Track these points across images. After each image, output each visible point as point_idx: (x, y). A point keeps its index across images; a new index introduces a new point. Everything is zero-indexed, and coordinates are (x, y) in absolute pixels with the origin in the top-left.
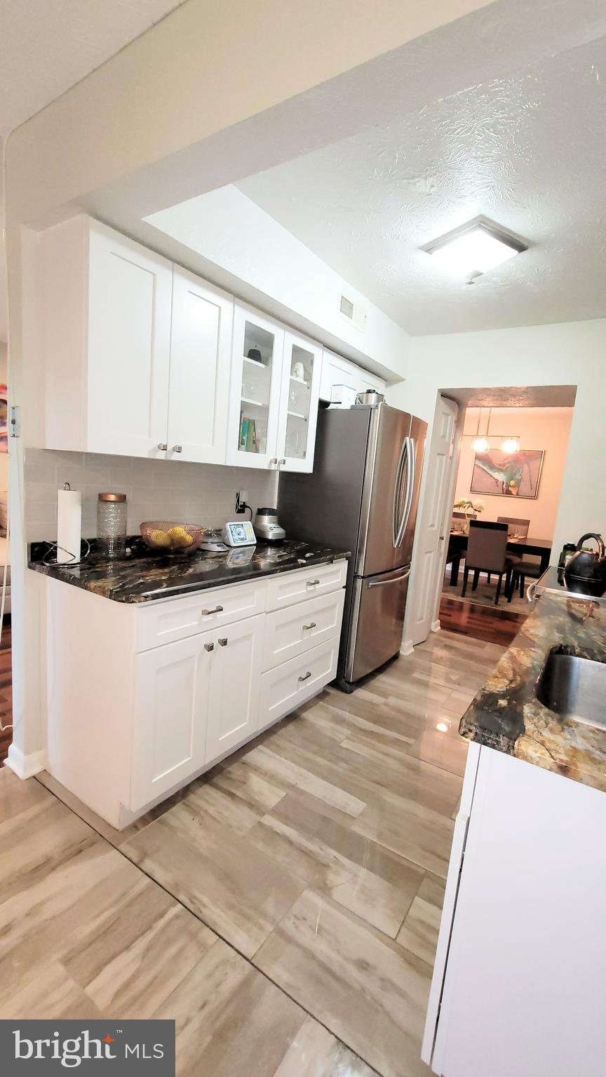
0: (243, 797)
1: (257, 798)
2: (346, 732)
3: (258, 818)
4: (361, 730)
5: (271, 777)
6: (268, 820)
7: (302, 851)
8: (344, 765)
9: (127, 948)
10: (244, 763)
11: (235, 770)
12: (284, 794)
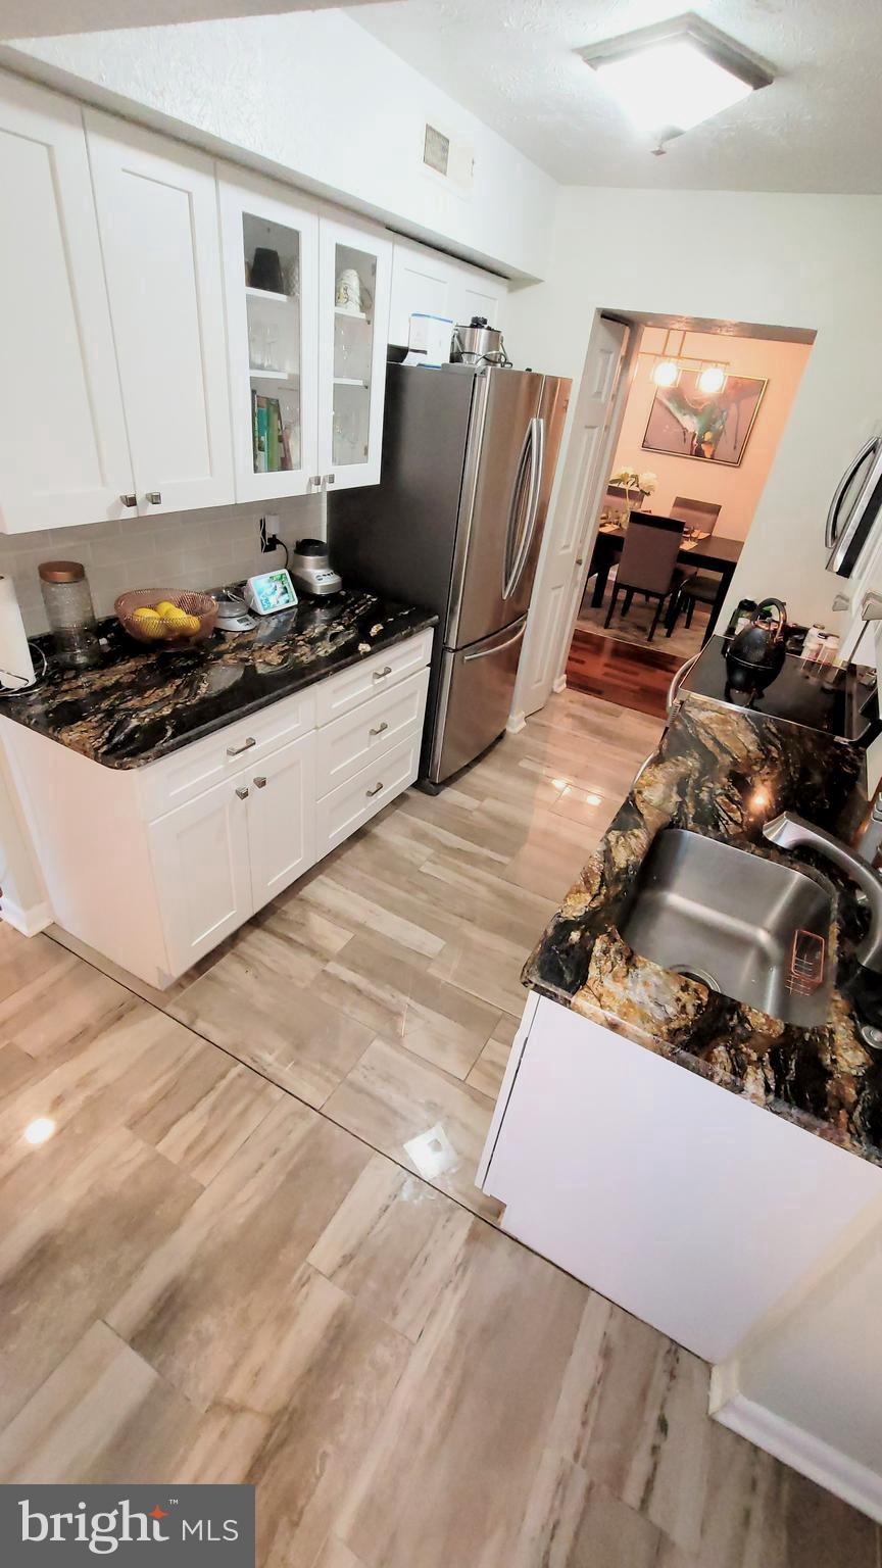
0: (303, 942)
1: (319, 942)
2: (428, 851)
3: (321, 966)
4: (446, 847)
5: (335, 916)
6: (333, 968)
7: (372, 1000)
8: (423, 896)
9: (192, 1108)
10: (302, 900)
11: (291, 909)
12: (349, 935)
